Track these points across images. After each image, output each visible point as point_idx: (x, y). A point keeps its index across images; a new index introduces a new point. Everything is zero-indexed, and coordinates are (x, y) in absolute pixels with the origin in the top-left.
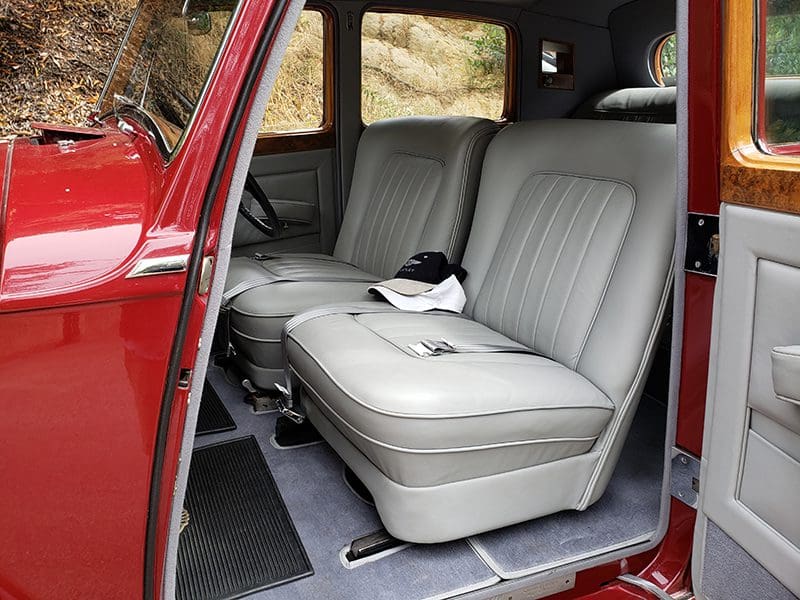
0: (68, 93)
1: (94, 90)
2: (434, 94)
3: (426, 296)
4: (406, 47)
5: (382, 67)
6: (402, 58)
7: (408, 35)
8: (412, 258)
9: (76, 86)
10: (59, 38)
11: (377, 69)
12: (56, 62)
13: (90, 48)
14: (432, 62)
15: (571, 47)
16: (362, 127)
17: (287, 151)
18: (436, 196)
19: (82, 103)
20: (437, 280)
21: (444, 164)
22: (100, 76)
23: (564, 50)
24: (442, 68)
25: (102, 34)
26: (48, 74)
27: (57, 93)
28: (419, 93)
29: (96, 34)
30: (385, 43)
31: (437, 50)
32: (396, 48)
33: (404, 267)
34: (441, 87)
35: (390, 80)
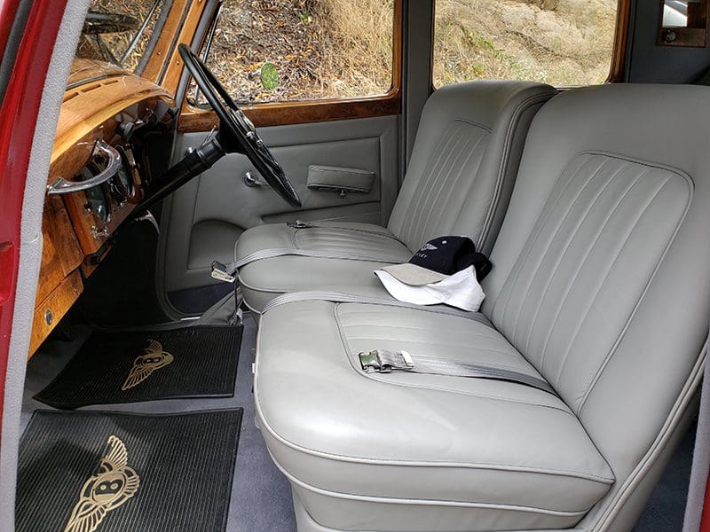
0: (232, 63)
1: (252, 60)
2: (575, 57)
3: (433, 289)
4: (554, 10)
5: (524, 32)
6: (546, 21)
8: (429, 243)
9: (239, 57)
10: (232, 16)
11: (517, 34)
12: (226, 36)
13: (255, 23)
14: (580, 24)
17: (346, 117)
19: (240, 71)
20: (450, 271)
22: (259, 48)
24: (590, 30)
25: (267, 11)
26: (219, 47)
27: (223, 63)
28: (558, 57)
29: (262, 11)
30: (532, 6)
31: (587, 11)
32: (543, 13)
33: (420, 251)
34: (585, 50)
35: (529, 44)
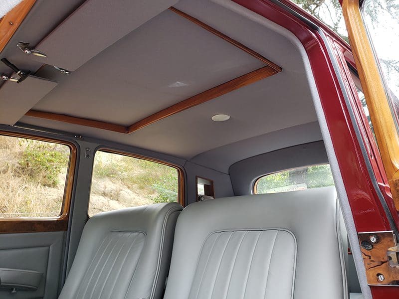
4: (117, 200)
7: (118, 194)
15: (212, 182)
16: (88, 218)
17: (27, 231)
18: (141, 254)
21: (145, 234)
23: (208, 183)
30: (106, 198)
32: (111, 201)
